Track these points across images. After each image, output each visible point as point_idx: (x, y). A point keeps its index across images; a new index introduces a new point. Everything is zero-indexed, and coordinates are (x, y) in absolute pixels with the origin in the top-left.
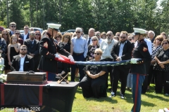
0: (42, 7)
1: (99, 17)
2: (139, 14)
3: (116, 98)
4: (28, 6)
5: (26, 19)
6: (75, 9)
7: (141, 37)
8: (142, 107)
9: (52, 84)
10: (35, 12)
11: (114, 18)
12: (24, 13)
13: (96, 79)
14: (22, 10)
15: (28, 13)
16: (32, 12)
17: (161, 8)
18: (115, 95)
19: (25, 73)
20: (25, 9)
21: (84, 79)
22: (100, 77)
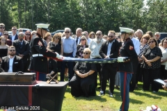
0: (30, 8)
1: (87, 17)
2: (126, 14)
3: (104, 97)
4: (16, 7)
5: (15, 20)
6: (63, 10)
7: (127, 36)
8: (130, 105)
9: (41, 84)
10: (24, 13)
11: (101, 18)
12: (12, 14)
13: (85, 78)
14: (10, 11)
15: (16, 14)
16: (21, 13)
17: (148, 7)
18: (104, 93)
19: (14, 74)
20: (14, 10)
21: (74, 78)
22: (89, 76)
